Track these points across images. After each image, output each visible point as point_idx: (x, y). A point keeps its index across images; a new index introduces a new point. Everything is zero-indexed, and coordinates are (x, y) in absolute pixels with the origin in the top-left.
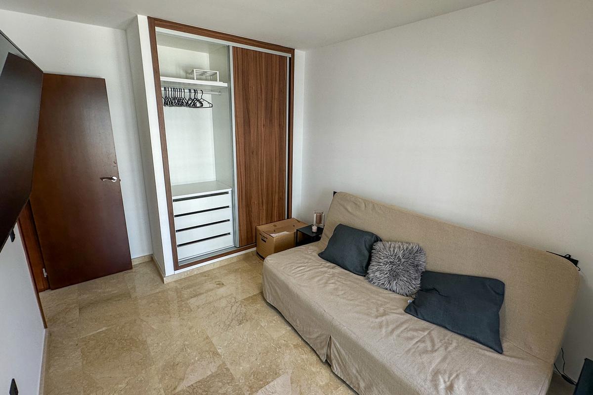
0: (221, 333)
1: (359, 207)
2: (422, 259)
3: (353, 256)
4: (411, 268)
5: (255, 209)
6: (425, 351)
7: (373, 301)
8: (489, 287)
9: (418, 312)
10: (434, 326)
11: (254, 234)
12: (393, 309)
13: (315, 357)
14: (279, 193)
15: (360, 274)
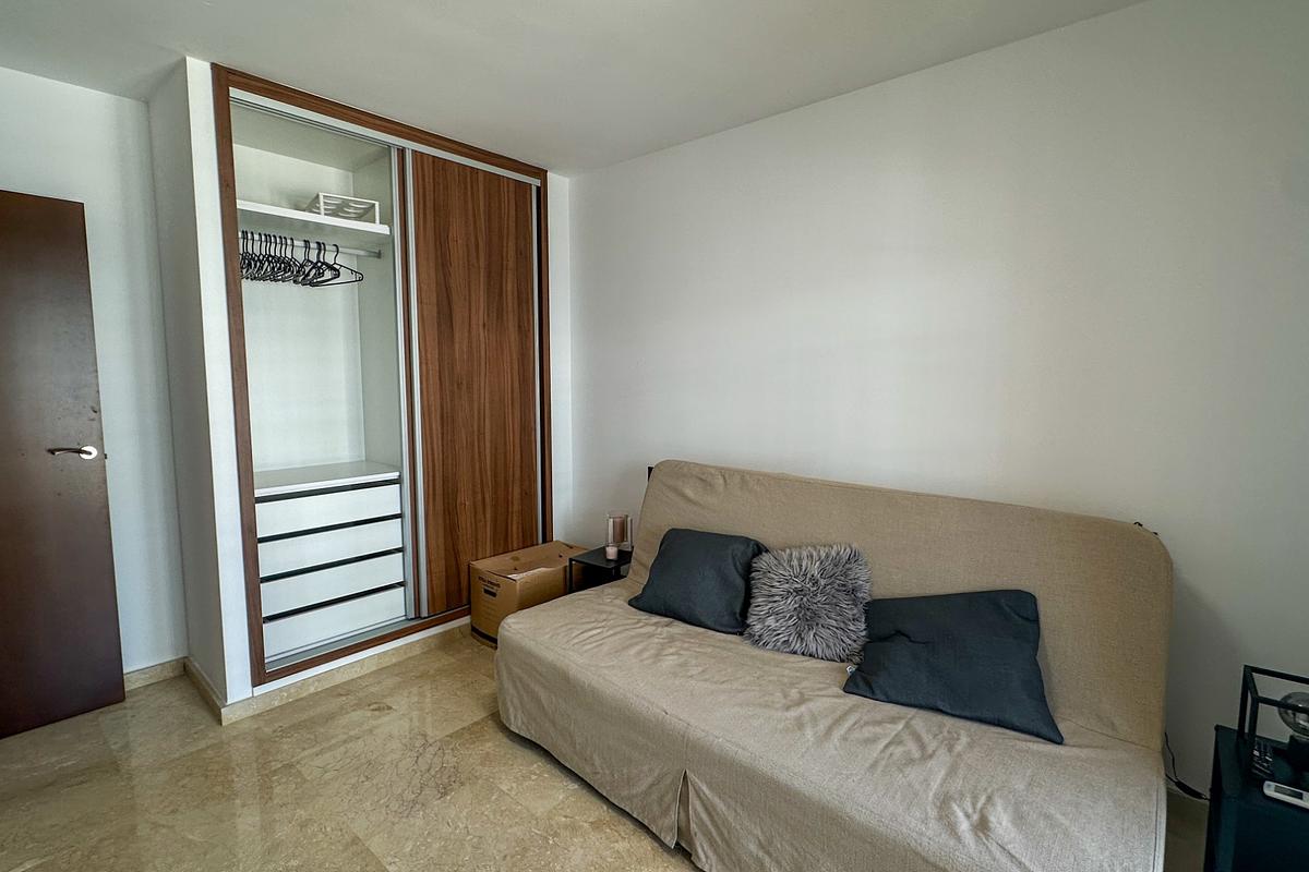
0: (393, 824)
1: (710, 485)
2: (860, 574)
3: (709, 591)
4: (841, 596)
5: (465, 520)
6: (911, 761)
7: (771, 678)
8: (1007, 608)
9: (874, 686)
10: (912, 711)
11: (464, 583)
12: (820, 689)
13: (646, 844)
14: (522, 480)
15: (730, 630)
